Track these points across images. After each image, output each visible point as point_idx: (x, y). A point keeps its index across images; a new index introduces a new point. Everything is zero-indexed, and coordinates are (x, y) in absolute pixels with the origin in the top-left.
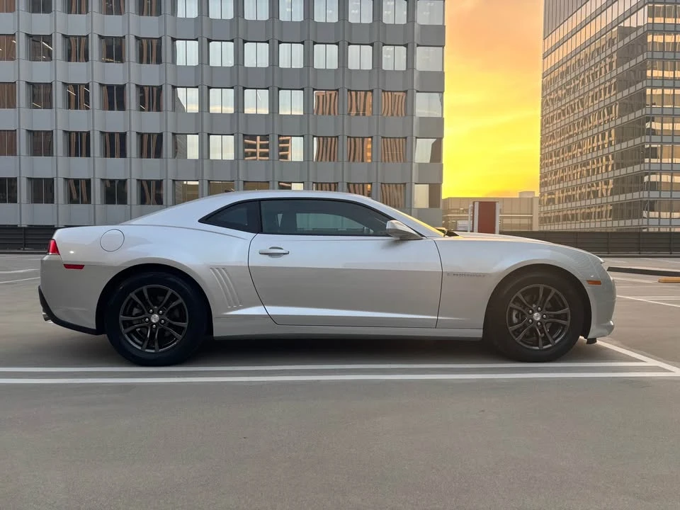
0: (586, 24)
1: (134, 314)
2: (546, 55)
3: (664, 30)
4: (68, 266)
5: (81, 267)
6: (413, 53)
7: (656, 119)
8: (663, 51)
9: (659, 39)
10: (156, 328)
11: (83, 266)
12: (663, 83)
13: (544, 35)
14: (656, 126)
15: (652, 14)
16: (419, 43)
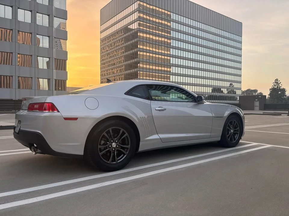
0: (117, 23)
1: (102, 144)
2: (102, 32)
3: (143, 32)
4: (66, 119)
5: (76, 119)
6: (53, 20)
7: (140, 62)
8: (150, 41)
9: (141, 35)
10: (115, 150)
11: (78, 118)
12: (143, 50)
13: (101, 24)
14: (141, 65)
15: (139, 25)
16: (55, 16)
